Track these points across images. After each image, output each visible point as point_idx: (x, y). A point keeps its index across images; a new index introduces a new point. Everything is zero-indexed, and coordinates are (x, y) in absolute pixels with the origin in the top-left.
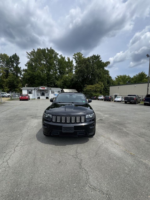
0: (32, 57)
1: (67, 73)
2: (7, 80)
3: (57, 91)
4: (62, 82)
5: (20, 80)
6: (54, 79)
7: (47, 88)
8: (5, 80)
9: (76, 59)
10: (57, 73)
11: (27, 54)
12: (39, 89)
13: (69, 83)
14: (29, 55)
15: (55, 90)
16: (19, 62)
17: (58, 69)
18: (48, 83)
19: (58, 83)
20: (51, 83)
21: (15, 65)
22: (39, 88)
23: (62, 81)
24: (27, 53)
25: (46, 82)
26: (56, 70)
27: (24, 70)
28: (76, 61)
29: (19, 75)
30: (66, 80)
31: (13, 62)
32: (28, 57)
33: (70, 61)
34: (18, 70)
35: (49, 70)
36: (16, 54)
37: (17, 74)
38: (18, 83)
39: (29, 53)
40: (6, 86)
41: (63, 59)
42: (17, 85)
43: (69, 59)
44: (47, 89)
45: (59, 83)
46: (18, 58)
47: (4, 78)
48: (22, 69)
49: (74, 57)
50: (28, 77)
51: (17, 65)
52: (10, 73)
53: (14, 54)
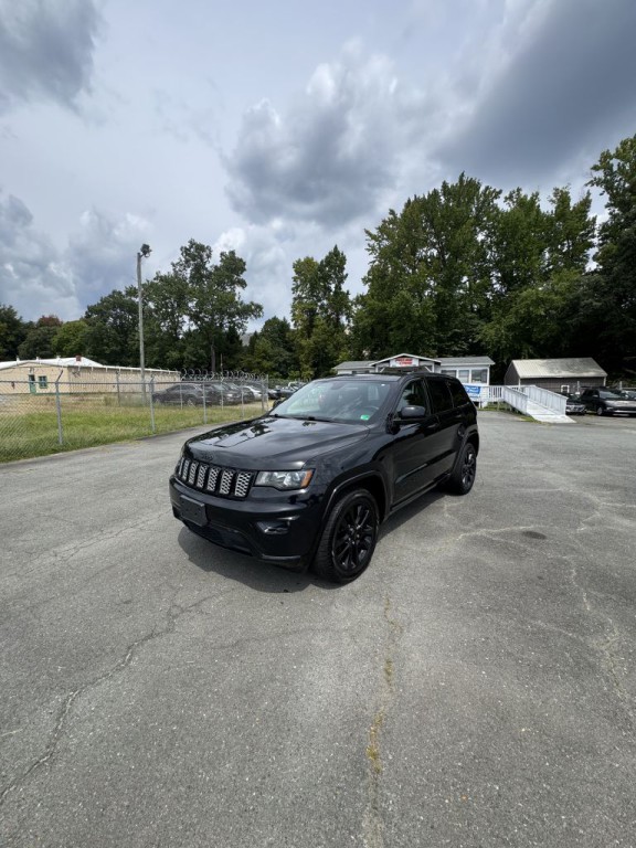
0: (386, 243)
1: (545, 276)
2: (311, 341)
3: (470, 369)
4: (510, 328)
5: (347, 338)
6: (471, 318)
7: (421, 360)
8: (304, 342)
9: (608, 186)
10: (488, 286)
11: (368, 237)
12: (387, 365)
13: (553, 325)
14: (373, 237)
15: (458, 369)
16: (345, 273)
17: (498, 265)
18: (439, 339)
19: (488, 332)
20: (455, 337)
21: (333, 286)
22: (388, 362)
23: (511, 319)
24: (367, 232)
25: (431, 333)
26: (485, 273)
27: (357, 299)
28: (613, 197)
29: (343, 319)
30: (529, 313)
31: (326, 278)
32: (373, 249)
33: (572, 204)
34: (340, 301)
35: (450, 282)
36: (336, 248)
37: (338, 319)
38: (338, 347)
39: (375, 232)
40: (307, 362)
41: (527, 206)
42: (335, 354)
43: (563, 199)
44: (422, 364)
45: (492, 332)
46: (343, 260)
47: (302, 336)
48: (352, 297)
49: (600, 174)
50: (367, 321)
51: (338, 287)
52: (320, 317)
53: (332, 249)
